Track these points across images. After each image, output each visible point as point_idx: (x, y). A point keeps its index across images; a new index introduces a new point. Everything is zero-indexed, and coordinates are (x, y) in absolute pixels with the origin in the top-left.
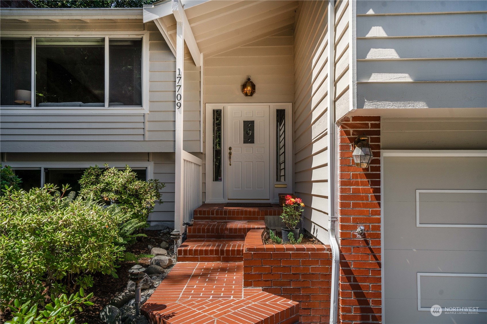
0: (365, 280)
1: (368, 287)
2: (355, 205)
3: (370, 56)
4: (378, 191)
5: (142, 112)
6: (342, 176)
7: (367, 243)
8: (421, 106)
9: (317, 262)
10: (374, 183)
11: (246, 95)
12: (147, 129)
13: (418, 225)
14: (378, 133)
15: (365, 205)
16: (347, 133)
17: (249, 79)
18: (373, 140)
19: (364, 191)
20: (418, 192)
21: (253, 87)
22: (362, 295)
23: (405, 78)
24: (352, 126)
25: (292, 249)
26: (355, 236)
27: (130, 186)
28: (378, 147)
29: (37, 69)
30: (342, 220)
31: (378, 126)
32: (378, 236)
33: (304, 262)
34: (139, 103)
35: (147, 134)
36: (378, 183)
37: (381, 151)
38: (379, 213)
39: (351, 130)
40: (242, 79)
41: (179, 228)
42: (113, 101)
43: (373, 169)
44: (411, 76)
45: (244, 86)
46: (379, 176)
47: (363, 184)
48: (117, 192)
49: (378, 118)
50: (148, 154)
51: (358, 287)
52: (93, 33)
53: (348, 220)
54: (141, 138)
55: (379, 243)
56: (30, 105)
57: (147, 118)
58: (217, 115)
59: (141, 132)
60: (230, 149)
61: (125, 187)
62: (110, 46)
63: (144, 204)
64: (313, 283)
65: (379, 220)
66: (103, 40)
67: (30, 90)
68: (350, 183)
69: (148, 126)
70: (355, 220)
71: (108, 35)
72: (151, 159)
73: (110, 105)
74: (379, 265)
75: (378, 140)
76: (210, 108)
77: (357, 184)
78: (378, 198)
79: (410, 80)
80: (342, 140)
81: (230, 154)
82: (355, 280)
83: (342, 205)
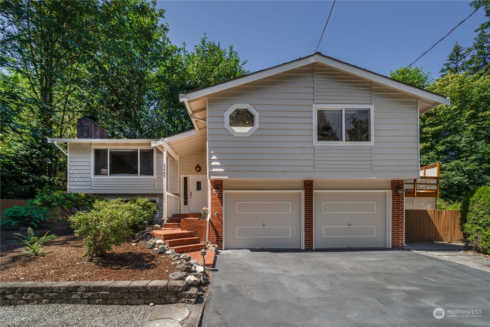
0: (218, 228)
1: (219, 230)
2: (215, 206)
3: (212, 164)
4: (222, 202)
5: (154, 178)
6: (211, 198)
7: (219, 217)
8: (227, 177)
9: (204, 223)
10: (220, 200)
11: (197, 171)
12: (155, 184)
13: (237, 213)
14: (222, 185)
15: (218, 206)
16: (213, 185)
17: (198, 165)
18: (220, 187)
19: (218, 202)
20: (237, 203)
21: (200, 168)
22: (217, 232)
23: (222, 170)
24: (214, 183)
25: (196, 219)
26: (215, 215)
27: (147, 204)
28: (222, 189)
29: (110, 161)
30: (211, 211)
31: (222, 183)
32: (222, 215)
33: (200, 223)
34: (153, 174)
35: (156, 186)
36: (222, 200)
37: (223, 190)
38: (222, 208)
39: (214, 184)
40: (195, 165)
41: (165, 217)
42: (142, 174)
43: (220, 196)
44: (224, 169)
45: (196, 168)
46: (222, 198)
47: (217, 200)
48: (142, 206)
49: (222, 181)
50: (157, 194)
51: (216, 230)
52: (133, 147)
53: (213, 211)
54: (153, 188)
55: (222, 217)
56: (107, 175)
57: (155, 180)
58: (186, 179)
59: (153, 185)
60: (191, 192)
61: (145, 204)
62: (140, 152)
63: (152, 209)
64: (203, 229)
65: (222, 211)
66: (137, 149)
67: (107, 169)
68: (214, 200)
69: (156, 183)
70: (215, 211)
71: (139, 148)
72: (158, 196)
73: (140, 175)
74: (222, 223)
75: (222, 187)
76: (182, 177)
77: (216, 200)
78: (222, 204)
79: (223, 171)
80: (211, 187)
81: (191, 194)
82: (215, 228)
83: (211, 206)
